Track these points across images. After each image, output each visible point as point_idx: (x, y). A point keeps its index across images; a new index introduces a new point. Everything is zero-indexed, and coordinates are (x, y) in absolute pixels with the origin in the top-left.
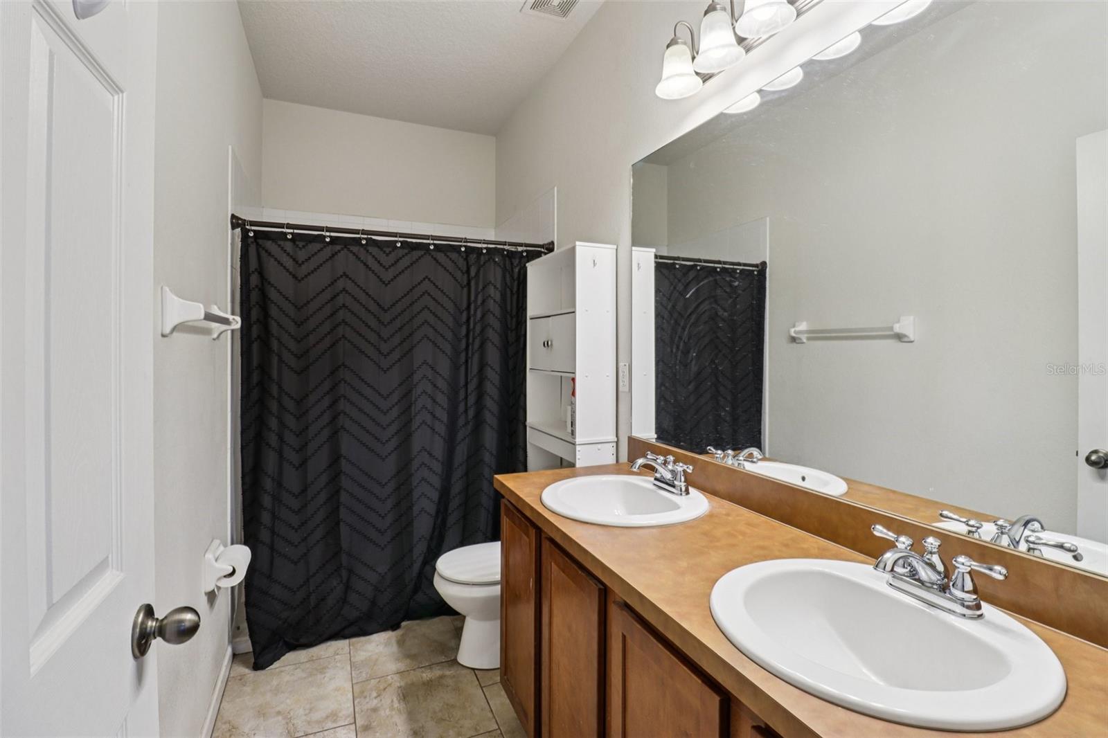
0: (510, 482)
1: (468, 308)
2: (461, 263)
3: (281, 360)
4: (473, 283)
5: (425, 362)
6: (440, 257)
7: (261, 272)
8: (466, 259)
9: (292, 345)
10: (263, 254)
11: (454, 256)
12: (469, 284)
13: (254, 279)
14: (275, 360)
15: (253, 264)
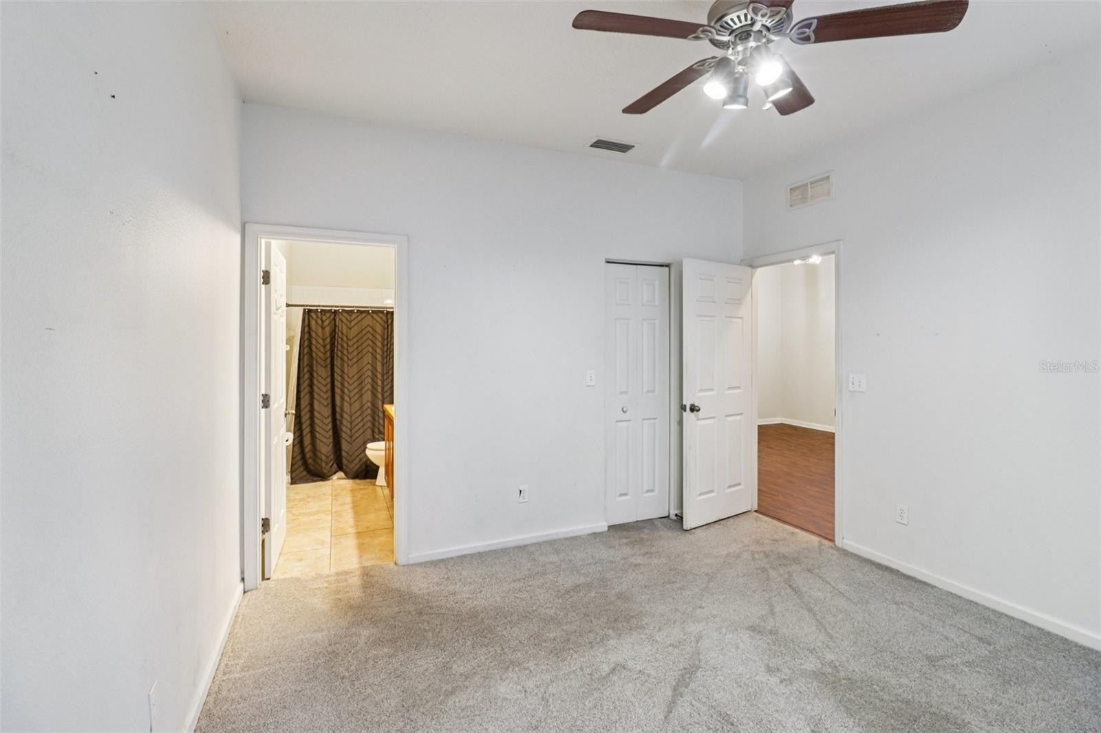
0: (387, 407)
1: (387, 338)
2: (384, 318)
3: (317, 361)
4: (389, 327)
5: (368, 363)
6: (375, 316)
7: (309, 325)
8: (387, 316)
9: (321, 355)
10: (310, 318)
11: (381, 315)
12: (388, 327)
13: (306, 336)
14: (315, 362)
15: (306, 323)
